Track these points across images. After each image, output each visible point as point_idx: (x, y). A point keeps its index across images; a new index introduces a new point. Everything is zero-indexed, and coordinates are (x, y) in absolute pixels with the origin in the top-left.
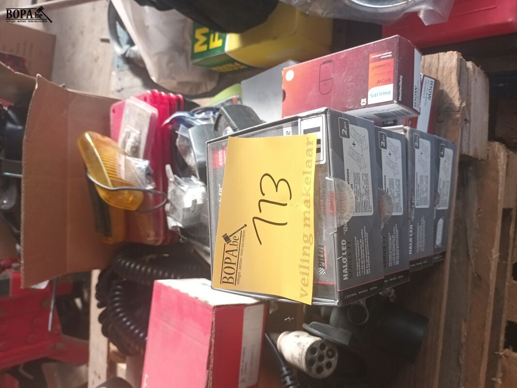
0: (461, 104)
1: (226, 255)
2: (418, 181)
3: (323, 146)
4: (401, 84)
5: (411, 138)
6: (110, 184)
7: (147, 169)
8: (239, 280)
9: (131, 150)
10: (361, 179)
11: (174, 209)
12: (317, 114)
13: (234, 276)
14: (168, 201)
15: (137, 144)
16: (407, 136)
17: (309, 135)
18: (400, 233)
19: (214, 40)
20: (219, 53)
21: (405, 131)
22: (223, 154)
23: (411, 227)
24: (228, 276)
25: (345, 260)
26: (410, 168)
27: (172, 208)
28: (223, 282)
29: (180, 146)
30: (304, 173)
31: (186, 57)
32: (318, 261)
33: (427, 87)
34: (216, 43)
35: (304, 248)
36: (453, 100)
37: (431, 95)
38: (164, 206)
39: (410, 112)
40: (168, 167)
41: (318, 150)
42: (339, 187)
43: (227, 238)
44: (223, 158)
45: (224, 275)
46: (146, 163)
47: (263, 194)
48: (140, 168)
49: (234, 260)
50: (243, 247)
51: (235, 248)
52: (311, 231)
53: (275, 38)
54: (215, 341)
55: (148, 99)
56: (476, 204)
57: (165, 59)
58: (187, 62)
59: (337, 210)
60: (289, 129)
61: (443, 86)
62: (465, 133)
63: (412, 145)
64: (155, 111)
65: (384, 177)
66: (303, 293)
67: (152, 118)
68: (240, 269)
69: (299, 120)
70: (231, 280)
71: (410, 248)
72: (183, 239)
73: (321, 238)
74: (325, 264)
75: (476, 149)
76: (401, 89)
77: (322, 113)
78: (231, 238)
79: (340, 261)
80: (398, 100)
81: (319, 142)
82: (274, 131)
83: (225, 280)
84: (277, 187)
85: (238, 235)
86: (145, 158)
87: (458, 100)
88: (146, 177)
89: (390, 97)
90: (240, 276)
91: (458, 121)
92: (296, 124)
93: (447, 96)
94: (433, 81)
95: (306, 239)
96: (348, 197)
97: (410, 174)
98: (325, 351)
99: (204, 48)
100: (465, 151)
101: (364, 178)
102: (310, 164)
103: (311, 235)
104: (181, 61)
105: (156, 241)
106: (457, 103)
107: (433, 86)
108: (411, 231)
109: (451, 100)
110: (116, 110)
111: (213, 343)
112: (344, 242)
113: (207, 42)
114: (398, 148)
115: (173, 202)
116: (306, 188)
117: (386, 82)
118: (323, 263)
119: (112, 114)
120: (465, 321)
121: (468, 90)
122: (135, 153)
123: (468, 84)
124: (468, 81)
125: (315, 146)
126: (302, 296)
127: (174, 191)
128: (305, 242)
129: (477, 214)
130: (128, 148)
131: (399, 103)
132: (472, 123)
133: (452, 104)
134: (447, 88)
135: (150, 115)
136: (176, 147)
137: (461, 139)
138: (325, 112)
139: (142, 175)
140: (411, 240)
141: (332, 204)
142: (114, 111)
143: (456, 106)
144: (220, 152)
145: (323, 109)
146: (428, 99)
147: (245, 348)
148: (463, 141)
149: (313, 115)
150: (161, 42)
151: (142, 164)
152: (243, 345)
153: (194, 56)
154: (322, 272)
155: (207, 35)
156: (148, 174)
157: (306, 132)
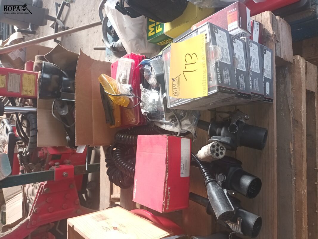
0: (273, 33)
1: (173, 86)
2: (252, 60)
3: (208, 36)
4: (241, 20)
5: (247, 41)
6: (115, 93)
7: (130, 88)
8: (179, 94)
9: (122, 81)
10: (224, 50)
11: (144, 104)
12: (205, 25)
13: (177, 93)
14: (141, 102)
15: (125, 78)
16: (245, 41)
17: (202, 33)
18: (245, 78)
19: (158, 29)
20: (160, 34)
21: (244, 39)
22: (169, 53)
23: (250, 78)
24: (175, 93)
25: (219, 76)
26: (247, 53)
27: (143, 104)
28: (173, 95)
29: (146, 75)
30: (201, 48)
31: (144, 40)
32: (209, 79)
33: (256, 26)
34: (159, 30)
35: (203, 76)
36: (270, 32)
37: (258, 30)
38: (139, 104)
39: (247, 33)
40: (141, 85)
41: (206, 38)
42: (215, 48)
43: (173, 80)
44: (169, 55)
45: (173, 92)
46: (130, 85)
47: (186, 62)
48: (127, 88)
49: (177, 87)
50: (180, 82)
51: (177, 83)
52: (206, 68)
53: (187, 22)
54: (169, 150)
55: (129, 57)
56: (291, 85)
57: (134, 43)
58: (145, 43)
59: (215, 56)
60: (195, 34)
61: (264, 27)
62: (277, 47)
63: (248, 44)
64: (133, 61)
65: (235, 54)
66: (204, 92)
67: (132, 63)
68: (179, 90)
69: (198, 29)
70: (176, 95)
71: (251, 86)
72: (149, 120)
73: (210, 70)
74: (212, 79)
75: (285, 56)
76: (241, 22)
77: (207, 24)
78: (175, 80)
79: (217, 75)
80: (240, 26)
81: (206, 35)
82: (190, 37)
83: (174, 94)
84: (191, 57)
85: (177, 78)
86: (129, 84)
87: (271, 31)
88: (130, 92)
89: (237, 26)
90: (179, 93)
91: (273, 40)
92: (197, 31)
93: (267, 30)
94: (259, 23)
95: (204, 72)
96: (218, 50)
97: (248, 56)
98: (219, 147)
99: (154, 33)
100: (278, 55)
101: (226, 50)
102: (203, 44)
103: (206, 70)
104: (142, 43)
105: (136, 123)
106: (271, 33)
107: (259, 26)
108: (251, 80)
109: (269, 32)
110: (113, 66)
111: (168, 151)
112: (218, 69)
113: (155, 31)
114: (241, 44)
115: (144, 101)
116: (202, 53)
117: (235, 21)
118: (211, 79)
119: (111, 68)
120: (292, 143)
121: (278, 29)
122: (124, 82)
123: (277, 26)
124: (277, 24)
125: (205, 37)
126: (204, 94)
127: (144, 96)
128: (204, 73)
129: (292, 90)
130: (121, 80)
131: (240, 27)
132: (281, 43)
133: (270, 33)
134: (266, 27)
135: (131, 63)
136: (143, 76)
137: (276, 49)
138: (208, 24)
139: (129, 91)
140: (251, 83)
141: (213, 56)
142: (112, 67)
143: (271, 34)
144: (168, 53)
145: (207, 22)
146: (257, 31)
147: (182, 157)
148: (277, 50)
149: (203, 26)
150: (132, 35)
151: (128, 86)
152: (182, 156)
153: (149, 38)
154: (211, 82)
155: (154, 27)
156: (131, 90)
157: (201, 33)
